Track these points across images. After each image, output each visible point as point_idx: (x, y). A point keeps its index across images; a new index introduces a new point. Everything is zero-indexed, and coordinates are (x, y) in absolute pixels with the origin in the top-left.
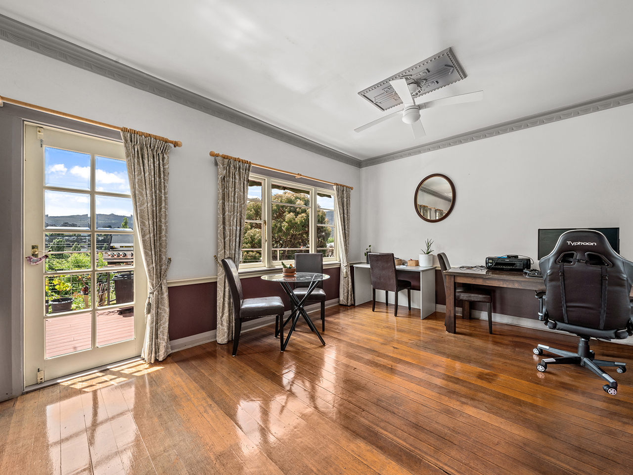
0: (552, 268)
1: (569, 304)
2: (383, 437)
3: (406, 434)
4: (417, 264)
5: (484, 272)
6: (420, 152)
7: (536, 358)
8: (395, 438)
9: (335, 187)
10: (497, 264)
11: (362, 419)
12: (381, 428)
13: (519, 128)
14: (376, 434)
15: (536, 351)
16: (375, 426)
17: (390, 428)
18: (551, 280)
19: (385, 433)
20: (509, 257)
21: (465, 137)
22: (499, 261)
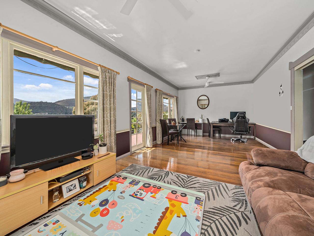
0: (236, 120)
1: (239, 128)
4: (199, 122)
5: (218, 122)
6: (199, 88)
7: (231, 141)
9: (175, 97)
10: (222, 121)
13: (225, 85)
15: (231, 140)
18: (236, 123)
20: (224, 119)
21: (215, 85)
22: (222, 120)
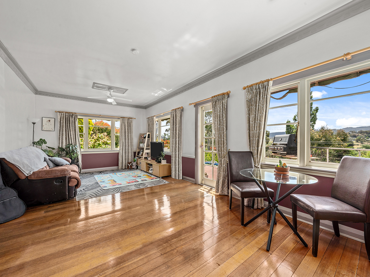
2: (137, 256)
3: (132, 269)
8: (133, 262)
11: (154, 252)
12: (144, 258)
14: (141, 254)
16: (146, 255)
17: (141, 263)
19: (139, 259)
